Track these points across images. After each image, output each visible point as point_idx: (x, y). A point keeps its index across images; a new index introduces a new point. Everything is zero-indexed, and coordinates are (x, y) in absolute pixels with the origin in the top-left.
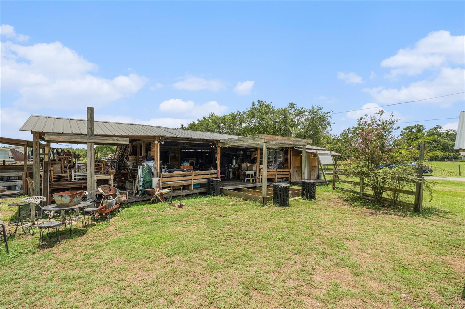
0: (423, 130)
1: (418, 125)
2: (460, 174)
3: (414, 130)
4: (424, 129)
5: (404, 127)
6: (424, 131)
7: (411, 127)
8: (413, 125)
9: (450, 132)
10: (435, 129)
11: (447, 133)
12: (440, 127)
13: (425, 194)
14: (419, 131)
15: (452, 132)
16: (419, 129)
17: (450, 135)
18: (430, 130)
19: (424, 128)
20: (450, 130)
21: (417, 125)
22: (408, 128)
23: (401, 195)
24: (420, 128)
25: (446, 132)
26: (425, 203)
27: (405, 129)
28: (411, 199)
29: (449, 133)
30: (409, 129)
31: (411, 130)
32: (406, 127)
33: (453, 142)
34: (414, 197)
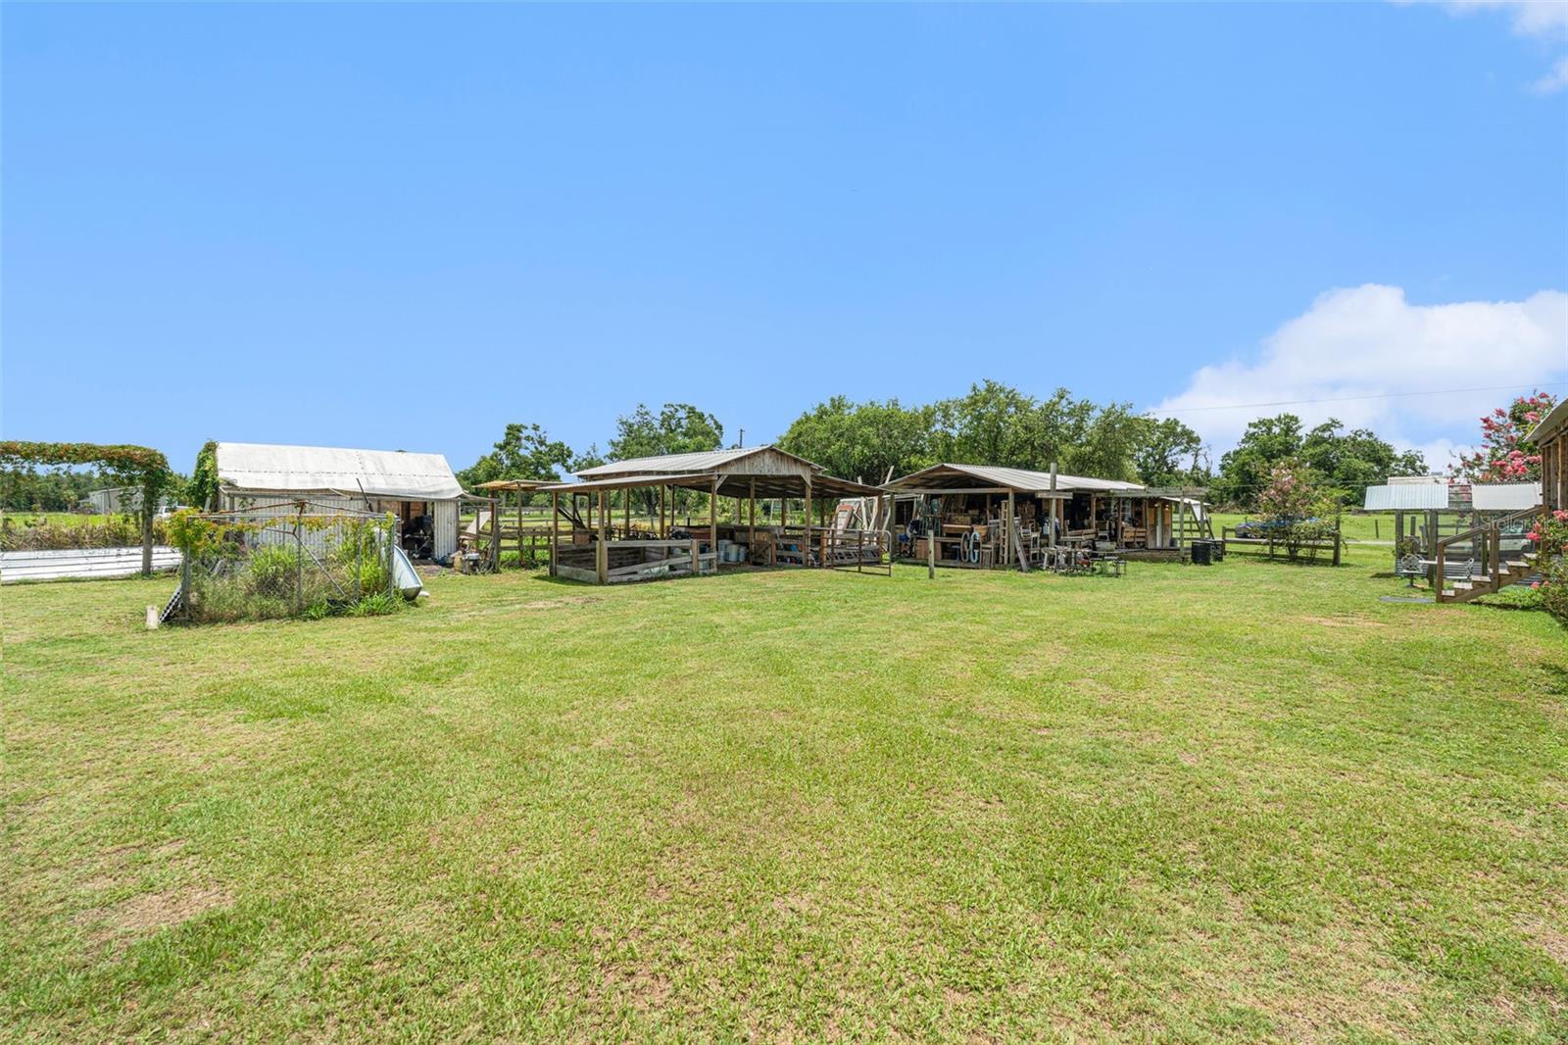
0: (1297, 429)
1: (1286, 417)
2: (1378, 536)
3: (1276, 430)
4: (1300, 427)
5: (1252, 422)
6: (1300, 433)
7: (1268, 421)
8: (1273, 417)
9: (1360, 436)
10: (1326, 428)
11: (1354, 440)
12: (1338, 423)
13: (1343, 551)
14: (1288, 431)
15: (1364, 437)
16: (1288, 428)
17: (1359, 444)
18: (1315, 430)
19: (1300, 424)
20: (1360, 430)
21: (1282, 416)
22: (1262, 422)
23: (1319, 550)
24: (1289, 424)
25: (1353, 435)
26: (1343, 560)
27: (1255, 426)
28: (1329, 554)
29: (1359, 439)
30: (1265, 424)
31: (1270, 429)
32: (1257, 421)
33: (1367, 462)
34: (1332, 551)
